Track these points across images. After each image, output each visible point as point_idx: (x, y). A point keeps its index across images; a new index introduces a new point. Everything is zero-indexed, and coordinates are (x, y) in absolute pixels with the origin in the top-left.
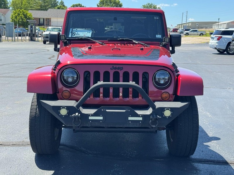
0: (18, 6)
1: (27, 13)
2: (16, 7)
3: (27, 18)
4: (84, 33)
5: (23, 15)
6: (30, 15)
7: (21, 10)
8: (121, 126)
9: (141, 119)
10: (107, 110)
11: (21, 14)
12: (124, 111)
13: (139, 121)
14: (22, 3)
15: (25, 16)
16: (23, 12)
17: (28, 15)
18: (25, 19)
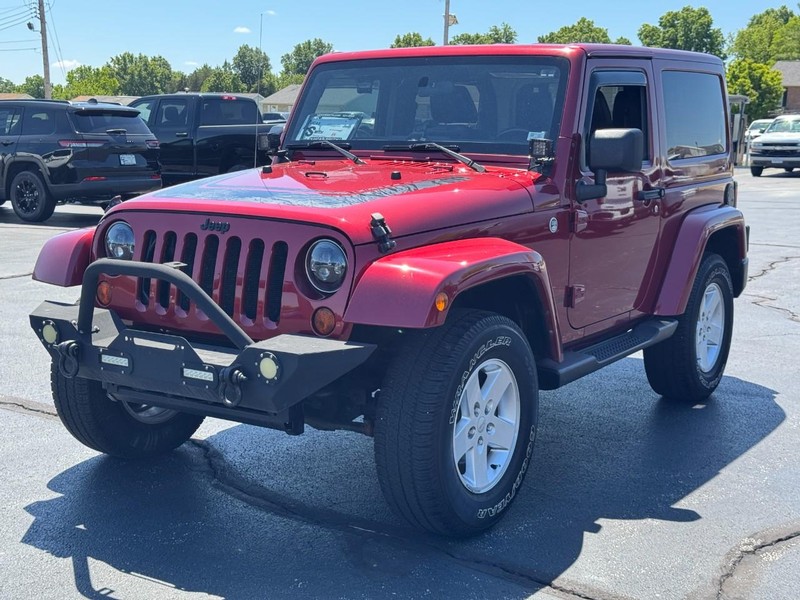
0: (757, 49)
1: (762, 74)
2: (748, 52)
3: (760, 88)
4: (337, 128)
5: (750, 77)
6: (772, 79)
7: (743, 64)
8: (179, 394)
9: (209, 376)
10: (138, 341)
11: (744, 77)
12: (171, 347)
13: (204, 382)
14: (771, 38)
15: (757, 82)
16: (750, 68)
17: (767, 78)
18: (754, 92)
